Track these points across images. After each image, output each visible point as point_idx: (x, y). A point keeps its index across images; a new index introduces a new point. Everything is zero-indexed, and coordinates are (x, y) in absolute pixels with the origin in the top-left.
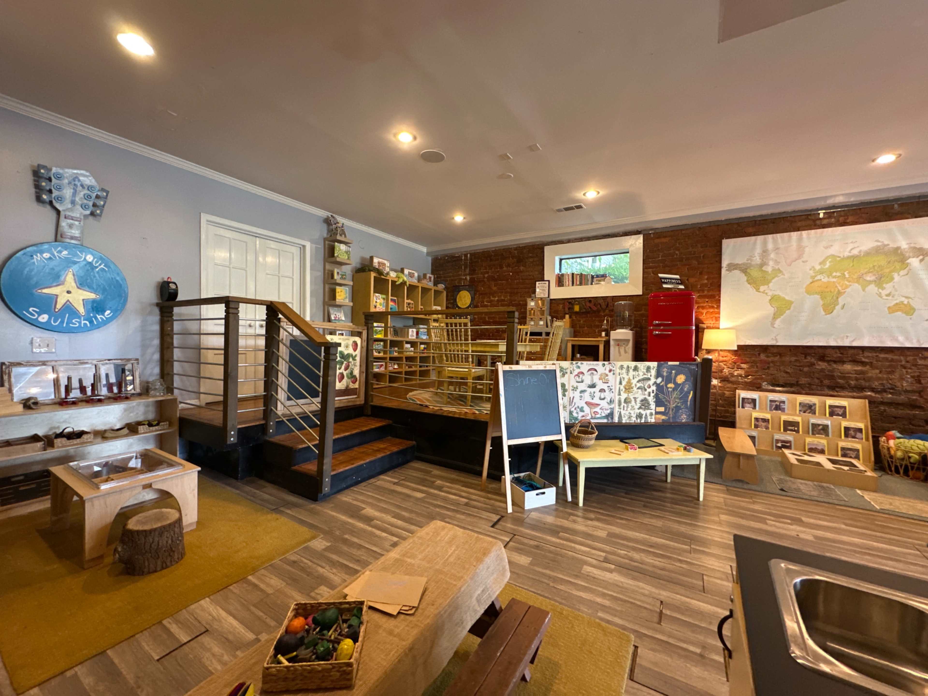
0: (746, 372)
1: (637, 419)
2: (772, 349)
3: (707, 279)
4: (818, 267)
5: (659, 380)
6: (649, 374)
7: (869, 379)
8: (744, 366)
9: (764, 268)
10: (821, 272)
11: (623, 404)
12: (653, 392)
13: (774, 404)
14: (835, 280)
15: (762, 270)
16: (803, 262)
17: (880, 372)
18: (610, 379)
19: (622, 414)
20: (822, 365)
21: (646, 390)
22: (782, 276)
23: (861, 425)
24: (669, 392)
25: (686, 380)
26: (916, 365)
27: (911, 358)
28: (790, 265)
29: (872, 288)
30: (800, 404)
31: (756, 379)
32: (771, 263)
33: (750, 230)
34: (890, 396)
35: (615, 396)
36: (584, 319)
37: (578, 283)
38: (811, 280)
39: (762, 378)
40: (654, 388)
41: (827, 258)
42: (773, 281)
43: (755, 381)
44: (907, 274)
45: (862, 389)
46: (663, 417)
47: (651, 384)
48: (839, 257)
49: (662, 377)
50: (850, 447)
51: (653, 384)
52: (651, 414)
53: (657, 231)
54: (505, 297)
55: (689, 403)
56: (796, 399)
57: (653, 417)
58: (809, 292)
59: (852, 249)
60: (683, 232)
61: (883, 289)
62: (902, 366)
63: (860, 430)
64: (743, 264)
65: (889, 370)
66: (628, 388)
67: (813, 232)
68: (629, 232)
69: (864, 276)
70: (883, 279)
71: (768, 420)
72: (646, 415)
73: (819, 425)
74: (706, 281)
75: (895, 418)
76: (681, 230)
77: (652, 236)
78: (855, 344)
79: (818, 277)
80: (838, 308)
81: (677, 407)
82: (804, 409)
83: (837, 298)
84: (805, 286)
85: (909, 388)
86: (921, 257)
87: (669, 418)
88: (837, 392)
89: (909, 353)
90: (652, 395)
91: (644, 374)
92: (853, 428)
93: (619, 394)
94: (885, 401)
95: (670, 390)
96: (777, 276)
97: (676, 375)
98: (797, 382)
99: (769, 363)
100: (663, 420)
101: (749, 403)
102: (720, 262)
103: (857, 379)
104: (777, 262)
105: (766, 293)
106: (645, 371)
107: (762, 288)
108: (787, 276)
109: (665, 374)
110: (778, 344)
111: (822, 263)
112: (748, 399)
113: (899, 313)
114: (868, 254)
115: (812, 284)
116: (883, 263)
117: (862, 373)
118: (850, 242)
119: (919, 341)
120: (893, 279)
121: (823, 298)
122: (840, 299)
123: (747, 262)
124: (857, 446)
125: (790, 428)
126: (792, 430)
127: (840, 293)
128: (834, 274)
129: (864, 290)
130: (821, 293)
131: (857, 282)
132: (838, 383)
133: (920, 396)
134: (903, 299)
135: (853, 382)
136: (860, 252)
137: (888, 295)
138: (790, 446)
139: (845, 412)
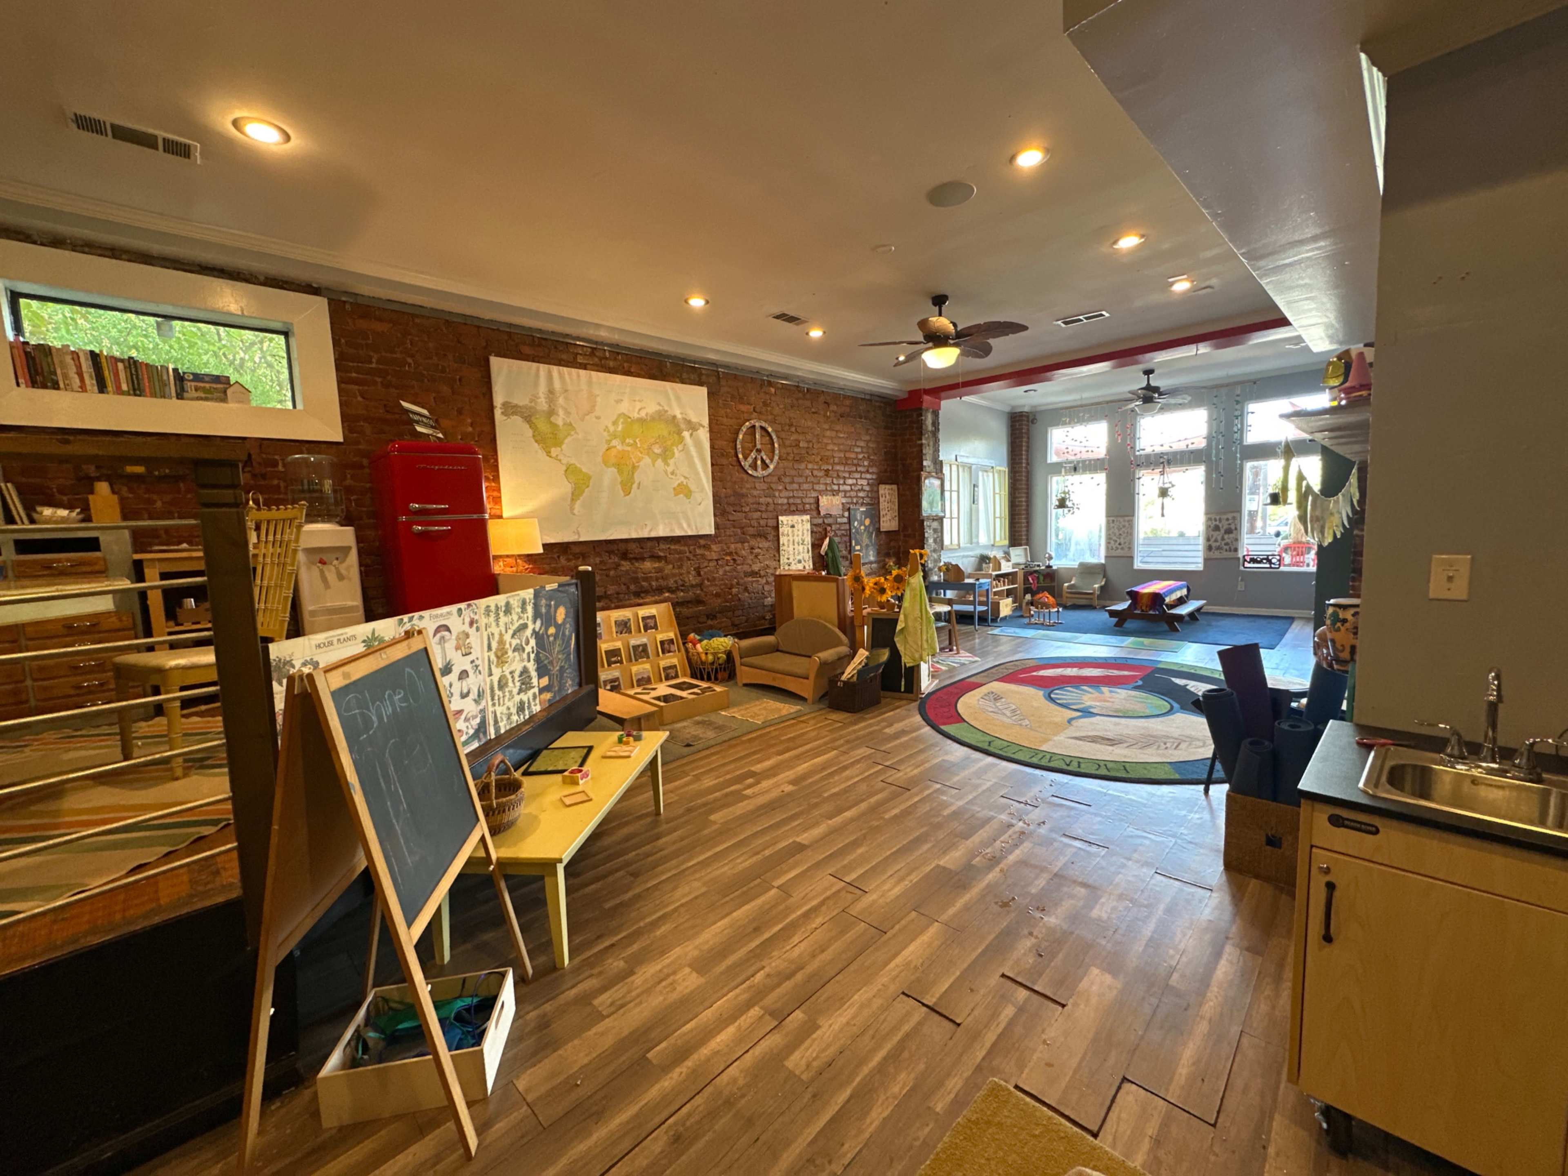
1: (519, 716)
2: (572, 546)
3: (472, 425)
4: (611, 428)
5: (538, 624)
6: (525, 616)
7: (666, 577)
9: (552, 419)
10: (615, 436)
11: (497, 692)
12: (533, 652)
14: (629, 448)
15: (551, 423)
16: (596, 417)
17: (674, 567)
18: (473, 645)
19: (499, 715)
20: (626, 565)
21: (524, 650)
22: (575, 436)
23: (671, 635)
24: (550, 644)
25: (567, 615)
26: (695, 556)
27: (692, 547)
28: (582, 420)
29: (659, 462)
30: (616, 622)
32: (561, 412)
33: (527, 350)
34: (682, 594)
35: (484, 680)
36: (168, 498)
37: (125, 388)
38: (606, 447)
40: (533, 642)
41: (619, 415)
42: (566, 441)
44: (683, 450)
45: (660, 590)
46: (550, 697)
47: (529, 636)
48: (630, 418)
49: (541, 616)
50: (669, 665)
51: (532, 636)
52: (535, 697)
53: (360, 301)
55: (572, 657)
56: (609, 616)
57: (538, 701)
58: (606, 463)
59: (640, 410)
60: (417, 321)
61: (668, 465)
62: (687, 557)
63: (671, 641)
64: (525, 407)
65: (679, 563)
66: (501, 657)
68: (286, 282)
69: (653, 447)
70: (667, 453)
72: (529, 701)
73: (639, 646)
74: (470, 428)
75: (688, 618)
76: (414, 316)
77: (348, 307)
78: (653, 534)
79: (613, 443)
80: (635, 486)
81: (560, 669)
82: (621, 629)
83: (633, 474)
84: (601, 454)
85: (694, 583)
86: (691, 431)
87: (555, 694)
88: (642, 598)
89: (690, 542)
90: (532, 657)
91: (520, 618)
92: (666, 640)
93: (490, 674)
94: (680, 600)
95: (551, 639)
96: (569, 434)
97: (556, 608)
98: (605, 592)
100: (550, 702)
102: (490, 396)
103: (656, 579)
104: (568, 413)
105: (560, 460)
106: (519, 610)
107: (553, 452)
108: (580, 436)
109: (543, 610)
110: (579, 539)
111: (615, 423)
113: (682, 495)
114: (653, 419)
115: (608, 452)
116: (665, 433)
117: (660, 570)
118: (637, 399)
119: (696, 528)
120: (674, 454)
121: (620, 472)
122: (636, 475)
123: (530, 404)
124: (675, 661)
125: (613, 659)
126: (615, 662)
127: (634, 468)
128: (627, 441)
129: (654, 465)
130: (618, 466)
131: (648, 454)
132: (642, 587)
133: (702, 590)
134: (682, 479)
135: (654, 583)
136: (647, 415)
137: (672, 473)
138: (619, 684)
139: (656, 622)
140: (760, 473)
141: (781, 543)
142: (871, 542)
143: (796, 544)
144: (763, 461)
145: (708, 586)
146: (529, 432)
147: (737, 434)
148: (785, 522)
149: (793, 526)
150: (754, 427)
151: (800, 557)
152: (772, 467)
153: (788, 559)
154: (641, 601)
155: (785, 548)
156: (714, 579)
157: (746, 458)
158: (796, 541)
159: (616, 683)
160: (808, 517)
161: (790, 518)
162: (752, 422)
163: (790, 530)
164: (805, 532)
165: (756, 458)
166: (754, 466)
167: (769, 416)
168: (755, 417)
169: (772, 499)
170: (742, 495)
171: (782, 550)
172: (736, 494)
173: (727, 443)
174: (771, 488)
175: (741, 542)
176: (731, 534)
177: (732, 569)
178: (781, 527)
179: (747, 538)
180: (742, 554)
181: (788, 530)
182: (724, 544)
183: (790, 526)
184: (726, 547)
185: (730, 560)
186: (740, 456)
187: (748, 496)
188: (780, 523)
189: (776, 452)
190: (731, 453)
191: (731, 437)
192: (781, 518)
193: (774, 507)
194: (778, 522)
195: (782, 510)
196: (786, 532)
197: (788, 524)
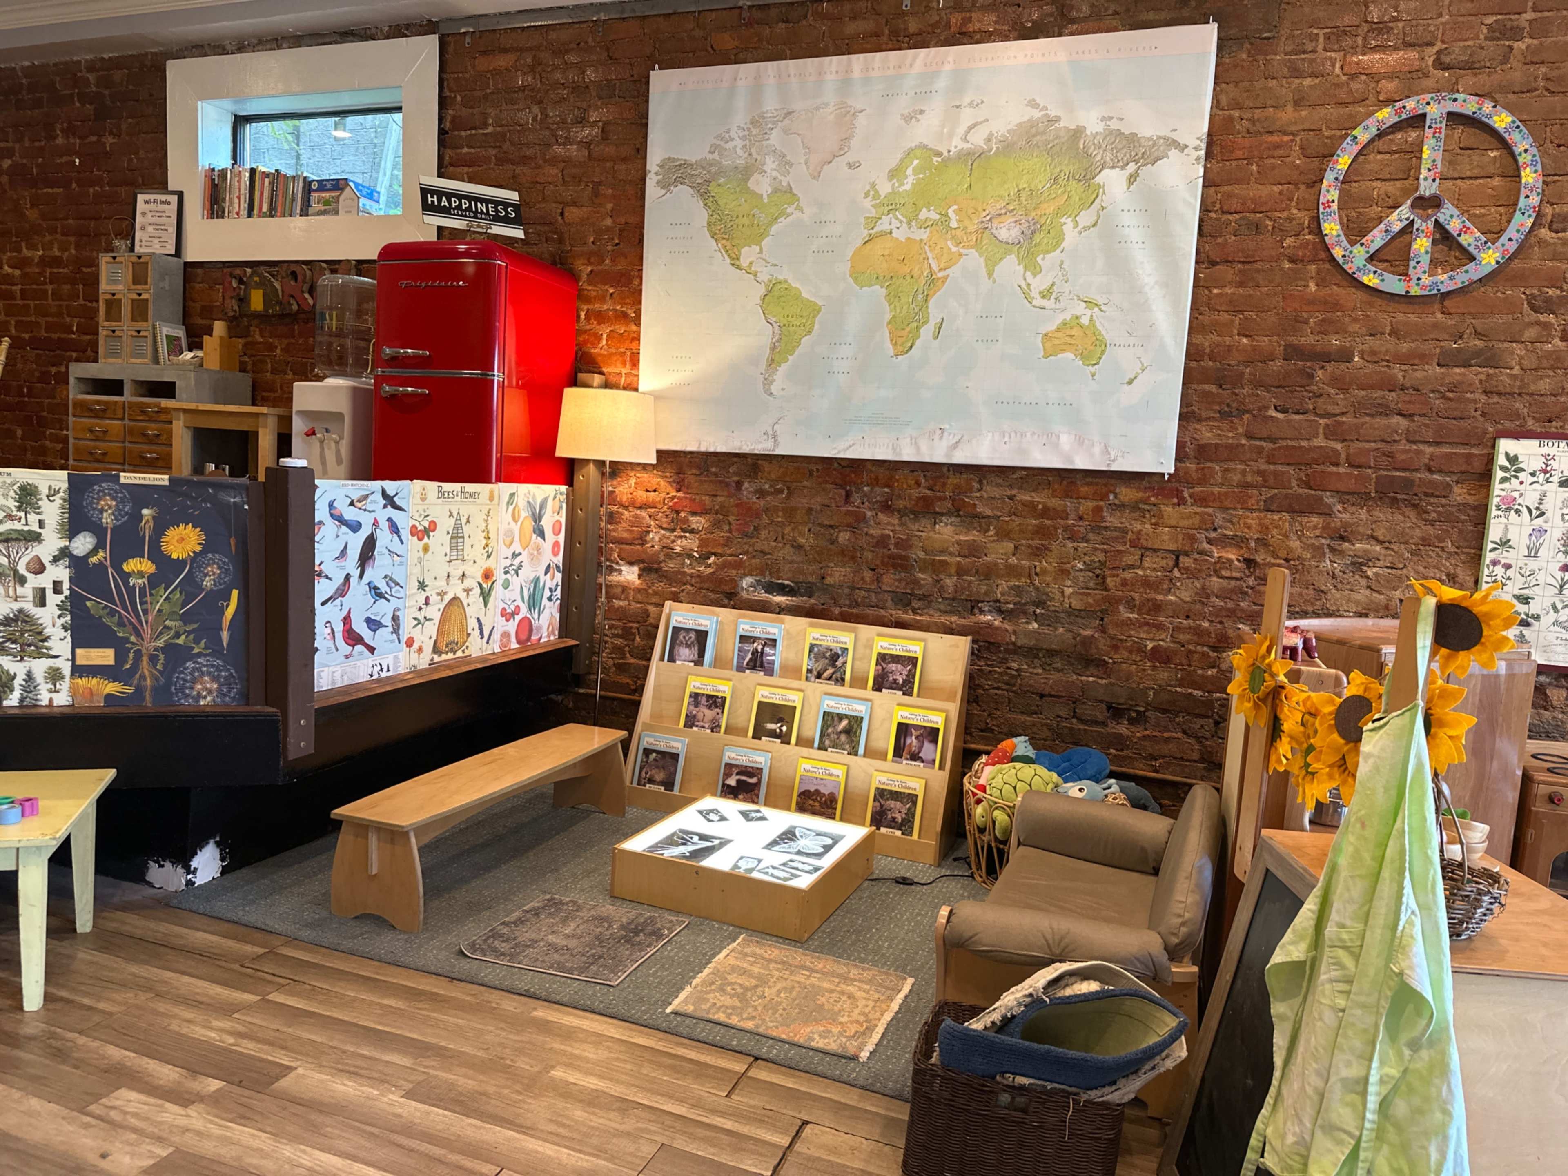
0: (703, 543)
2: (767, 468)
4: (885, 188)
5: (83, 544)
6: (33, 518)
7: (989, 573)
8: (697, 522)
9: (751, 183)
10: (891, 206)
12: (57, 591)
13: (749, 648)
14: (924, 235)
15: (748, 190)
16: (850, 166)
17: (1016, 550)
20: (885, 524)
21: (20, 580)
22: (797, 214)
23: (937, 720)
24: (131, 590)
25: (207, 548)
26: (1097, 529)
27: (1090, 504)
28: (816, 177)
29: (1010, 265)
31: (725, 566)
32: (770, 165)
33: (727, 41)
37: (265, 208)
38: (865, 234)
39: (739, 565)
40: (62, 573)
41: (909, 154)
42: (774, 229)
43: (722, 574)
44: (1094, 225)
45: (970, 602)
46: (112, 688)
47: (46, 559)
48: (940, 154)
49: (98, 531)
51: (56, 560)
52: (54, 676)
54: (63, 249)
55: (225, 635)
57: (65, 685)
58: (858, 276)
59: (970, 129)
61: (1036, 270)
62: (1066, 528)
63: (932, 734)
64: (699, 164)
65: (1037, 542)
67: (878, 57)
69: (995, 223)
70: (1037, 238)
71: (724, 699)
72: (30, 677)
73: (841, 717)
74: (609, 222)
75: (1042, 696)
77: (468, 41)
78: (960, 457)
79: (884, 225)
80: (927, 331)
81: (170, 649)
82: (819, 666)
83: (927, 298)
84: (850, 252)
85: (1077, 604)
86: (1132, 167)
87: (139, 690)
88: (914, 611)
89: (1083, 490)
90: (53, 600)
91: (10, 517)
92: (917, 727)
94: (1022, 641)
95: (136, 582)
96: (782, 213)
97: (161, 527)
98: (822, 577)
99: (758, 516)
100: (109, 697)
101: (688, 646)
102: (641, 151)
103: (961, 572)
104: (785, 164)
105: (756, 274)
106: (12, 504)
107: (748, 254)
108: (809, 212)
109: (107, 519)
110: (778, 452)
111: (895, 173)
112: (688, 630)
113: (1070, 355)
114: (1008, 147)
115: (869, 246)
116: (1042, 182)
117: (972, 550)
118: (967, 100)
119: (1106, 451)
120: (1060, 237)
121: (893, 297)
122: (932, 303)
123: (711, 156)
124: (916, 786)
125: (771, 726)
126: (773, 734)
127: (932, 282)
128: (924, 214)
129: (990, 275)
130: (888, 279)
131: (977, 246)
132: (916, 582)
133: (1103, 630)
134: (1080, 308)
135: (949, 582)
136: (988, 140)
137: (1045, 294)
138: (758, 784)
139: (911, 675)
140: (1423, 280)
141: (1494, 535)
144: (1443, 239)
145: (1129, 623)
146: (702, 216)
147: (1329, 155)
148: (1532, 464)
150: (1415, 121)
152: (1489, 259)
153: (1524, 599)
154: (910, 617)
155: (1513, 556)
156: (1157, 608)
159: (753, 780)
162: (1411, 104)
163: (1557, 494)
165: (1406, 233)
167: (1517, 75)
168: (1430, 83)
169: (1475, 375)
170: (1324, 357)
171: (1495, 563)
172: (1292, 352)
173: (1277, 189)
174: (1478, 334)
175: (1291, 511)
176: (1249, 479)
177: (1233, 591)
178: (1504, 480)
179: (1321, 499)
180: (1290, 550)
181: (1543, 496)
182: (1210, 510)
183: (1555, 479)
184: (1219, 518)
185: (1230, 561)
186: (1331, 228)
187: (1349, 360)
188: (1501, 460)
189: (1522, 202)
190: (1291, 220)
191: (1297, 167)
192: (1506, 446)
193: (1475, 401)
194: (1490, 459)
195: (1518, 415)
196: (1531, 499)
197: (1545, 472)
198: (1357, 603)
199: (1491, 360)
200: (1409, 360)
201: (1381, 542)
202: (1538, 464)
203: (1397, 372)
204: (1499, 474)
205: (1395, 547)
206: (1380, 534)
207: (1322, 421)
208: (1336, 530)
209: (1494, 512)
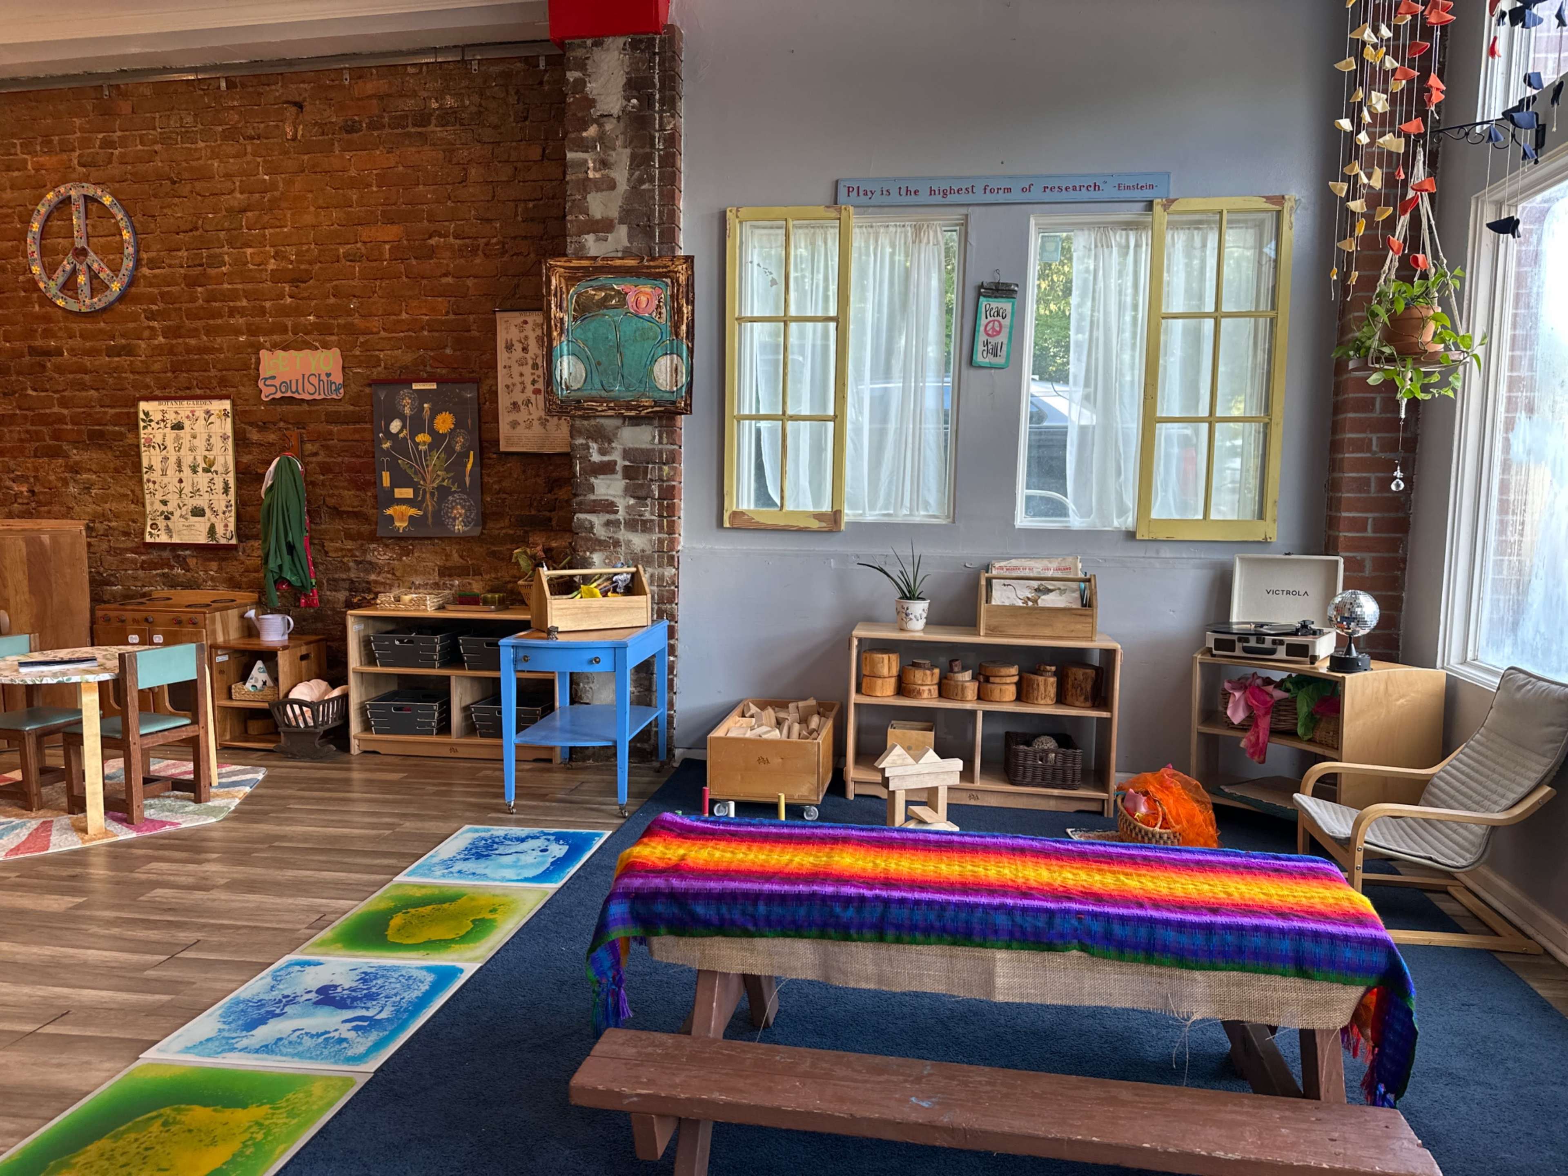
140: (87, 302)
141: (145, 463)
142: (458, 478)
143: (187, 472)
144: (93, 276)
147: (29, 222)
148: (156, 416)
149: (178, 426)
150: (67, 201)
151: (201, 502)
152: (116, 287)
153: (165, 503)
155: (156, 476)
157: (50, 270)
158: (187, 460)
160: (227, 405)
161: (170, 407)
162: (62, 189)
163: (171, 434)
164: (216, 441)
165: (74, 272)
166: (69, 287)
167: (115, 170)
168: (74, 176)
169: (123, 361)
170: (47, 353)
171: (148, 481)
172: (33, 351)
173: (10, 244)
174: (123, 336)
175: (48, 456)
176: (23, 436)
177: (24, 512)
178: (145, 428)
179: (61, 446)
180: (50, 482)
181: (165, 436)
182: (6, 459)
183: (169, 425)
184: (12, 464)
185: (22, 492)
186: (36, 269)
187: (62, 355)
188: (142, 416)
189: (126, 252)
190: (18, 264)
191: (18, 229)
192: (143, 406)
193: (126, 378)
194: (136, 414)
195: (147, 387)
196: (158, 439)
197: (163, 421)
198: (88, 513)
199: (129, 351)
200: (92, 352)
201: (95, 473)
202: (160, 417)
203: (87, 361)
204: (142, 424)
205: (102, 475)
206: (94, 467)
207: (56, 396)
208: (72, 467)
209: (143, 449)
